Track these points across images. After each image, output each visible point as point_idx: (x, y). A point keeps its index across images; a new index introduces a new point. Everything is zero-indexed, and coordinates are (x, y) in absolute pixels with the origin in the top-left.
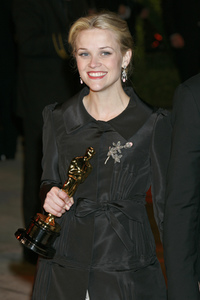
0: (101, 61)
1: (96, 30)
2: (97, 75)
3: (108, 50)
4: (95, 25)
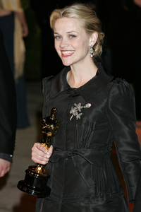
4: (64, 14)
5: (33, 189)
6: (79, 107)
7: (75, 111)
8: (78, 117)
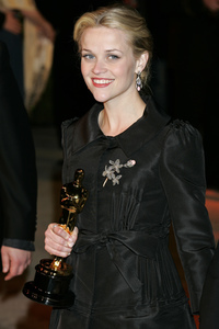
0: (107, 66)
1: (103, 29)
2: (101, 82)
3: (116, 53)
4: (102, 22)
5: (47, 295)
6: (117, 166)
7: (111, 173)
8: (116, 181)
